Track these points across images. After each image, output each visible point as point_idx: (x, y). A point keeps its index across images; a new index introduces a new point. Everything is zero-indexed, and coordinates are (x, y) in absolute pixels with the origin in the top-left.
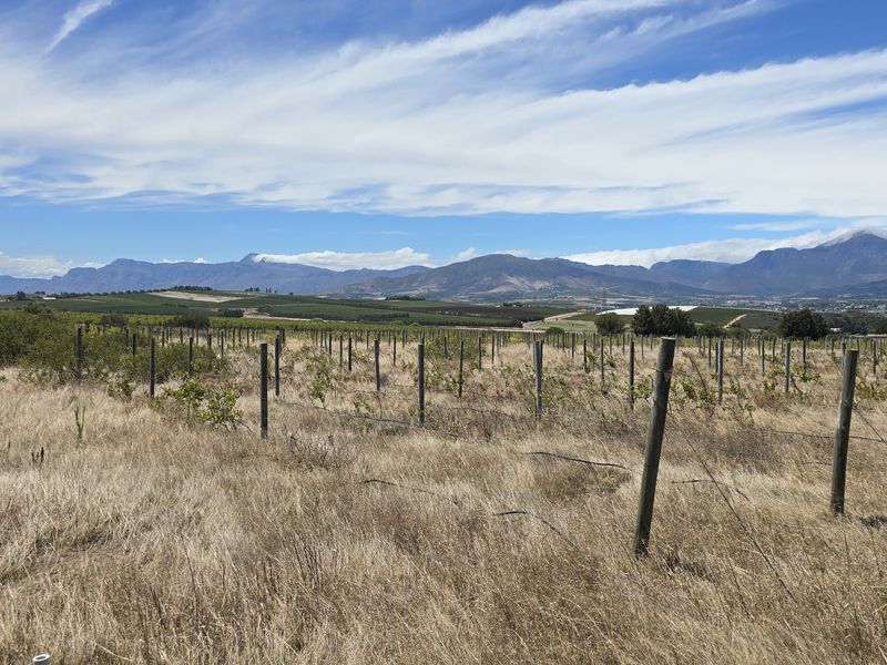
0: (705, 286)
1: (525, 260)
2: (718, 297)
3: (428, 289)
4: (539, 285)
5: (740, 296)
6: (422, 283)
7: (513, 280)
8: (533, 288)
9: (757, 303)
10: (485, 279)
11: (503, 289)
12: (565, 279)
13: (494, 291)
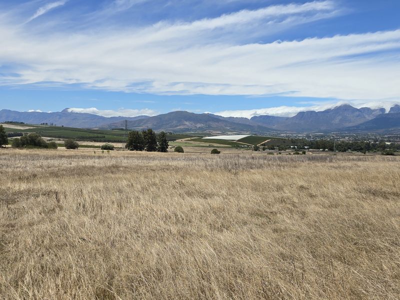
0: (274, 127)
1: (193, 114)
2: (279, 132)
3: (147, 126)
4: (199, 125)
5: (289, 132)
6: (145, 123)
7: (187, 123)
8: (196, 127)
9: (295, 135)
10: (174, 122)
11: (182, 127)
12: (211, 123)
13: (178, 127)
